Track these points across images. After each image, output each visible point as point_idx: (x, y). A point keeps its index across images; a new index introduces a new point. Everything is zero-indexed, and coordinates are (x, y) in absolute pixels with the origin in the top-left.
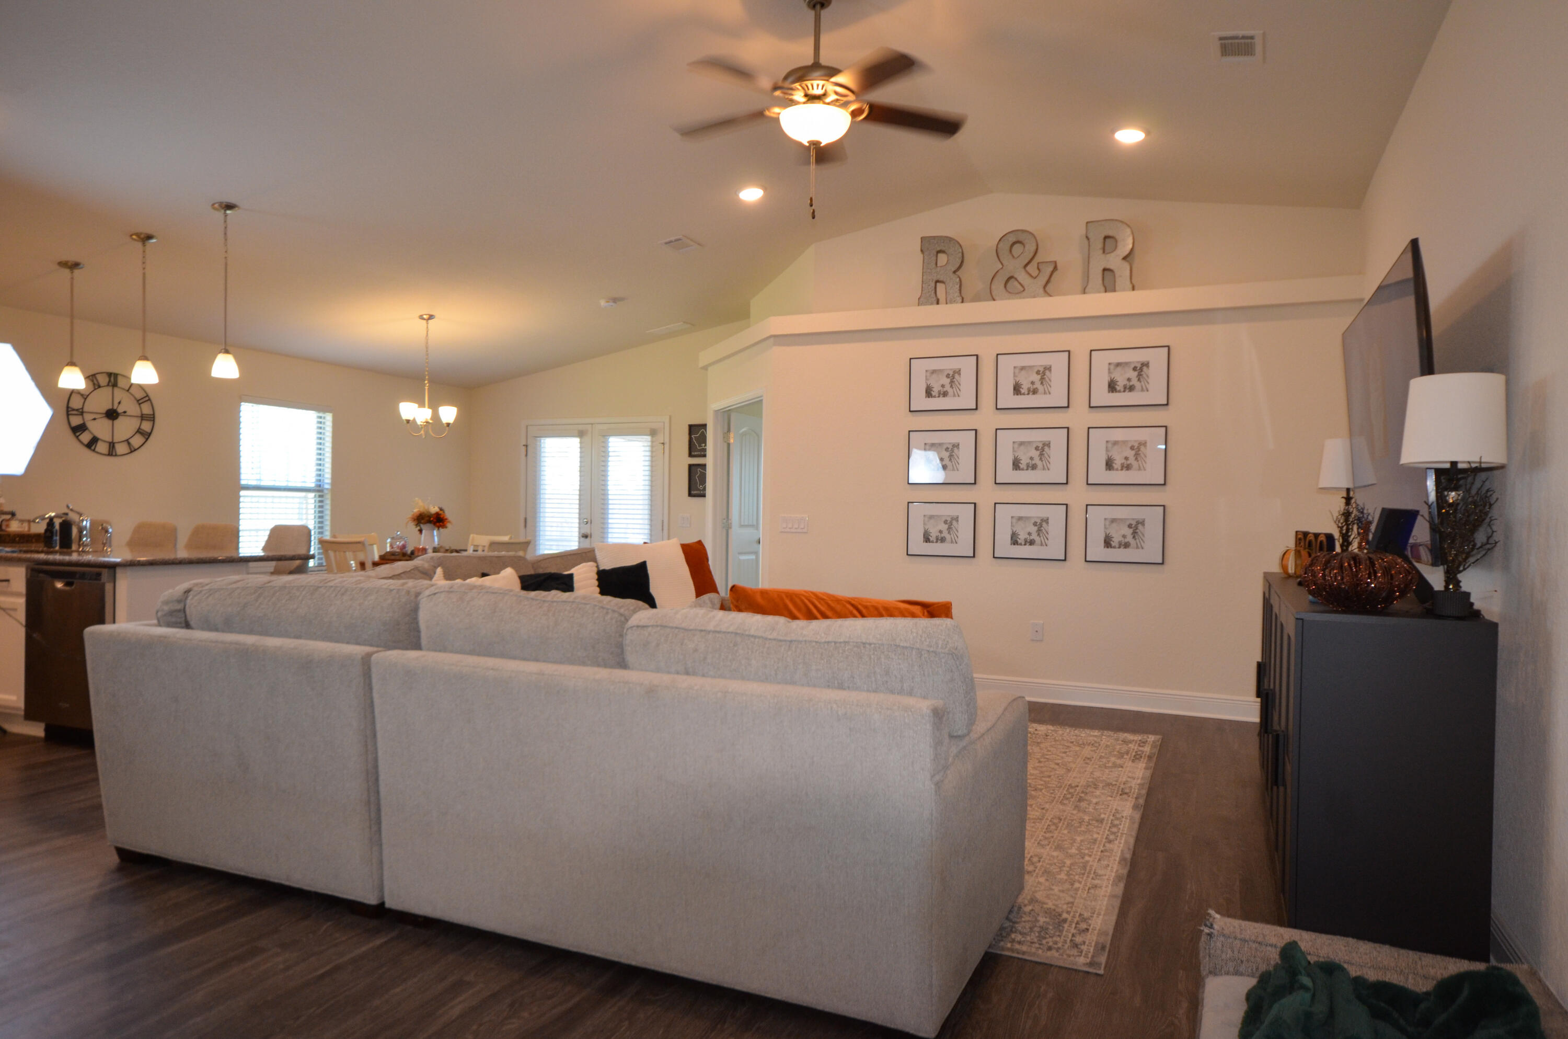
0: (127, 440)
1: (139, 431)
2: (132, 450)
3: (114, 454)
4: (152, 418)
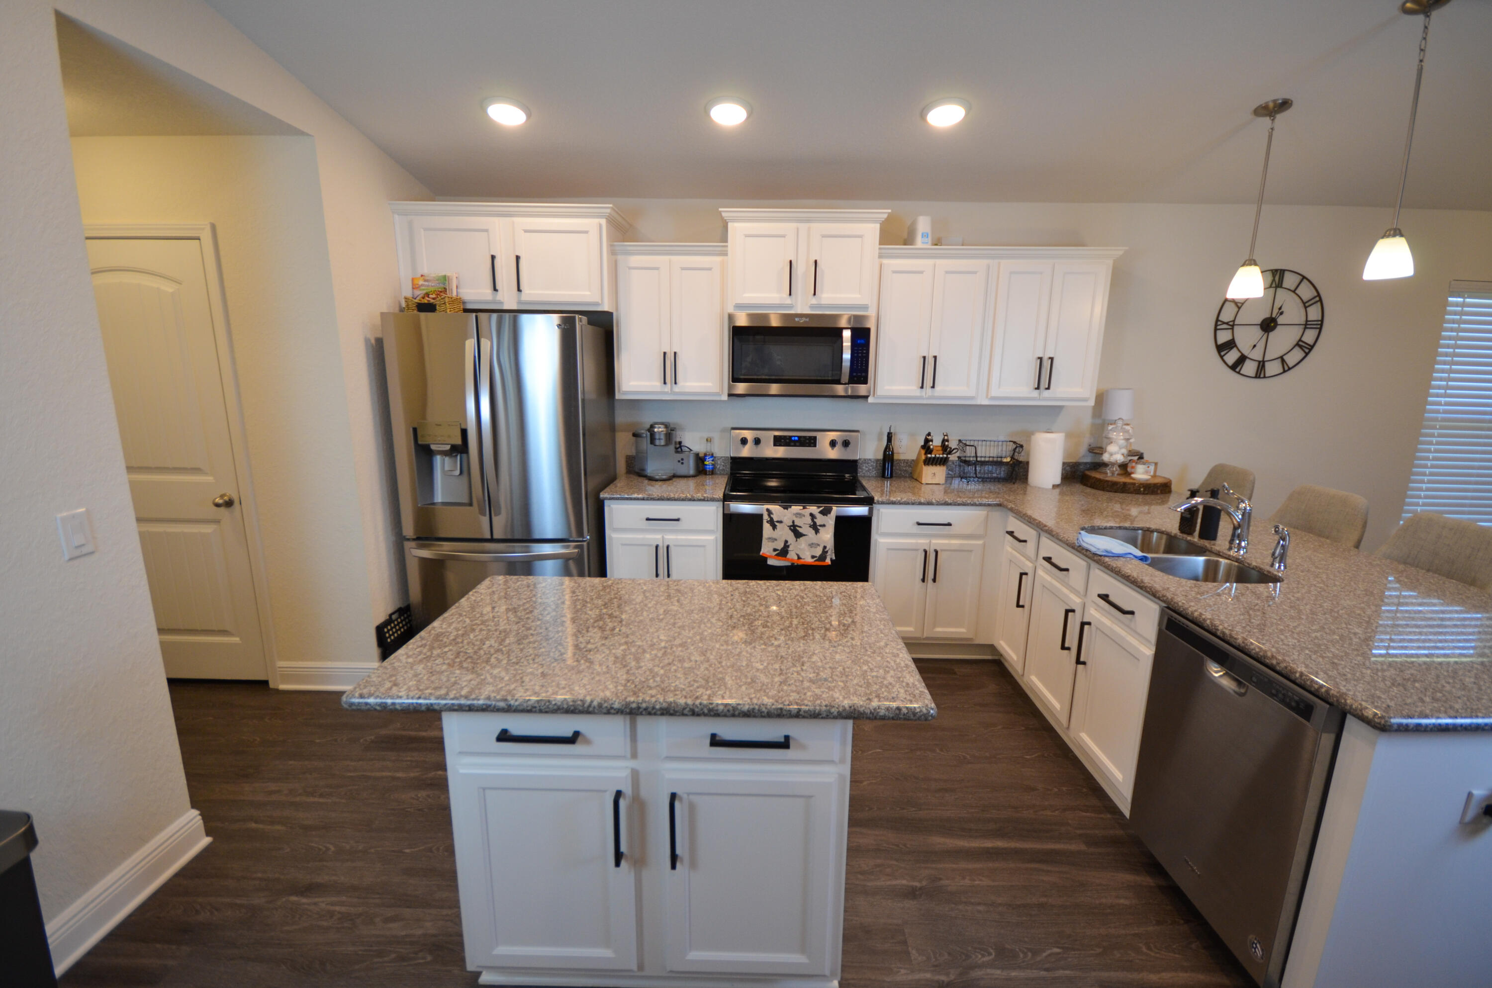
0: (1281, 357)
1: (1300, 344)
2: (1286, 370)
3: (1262, 376)
4: (1319, 325)
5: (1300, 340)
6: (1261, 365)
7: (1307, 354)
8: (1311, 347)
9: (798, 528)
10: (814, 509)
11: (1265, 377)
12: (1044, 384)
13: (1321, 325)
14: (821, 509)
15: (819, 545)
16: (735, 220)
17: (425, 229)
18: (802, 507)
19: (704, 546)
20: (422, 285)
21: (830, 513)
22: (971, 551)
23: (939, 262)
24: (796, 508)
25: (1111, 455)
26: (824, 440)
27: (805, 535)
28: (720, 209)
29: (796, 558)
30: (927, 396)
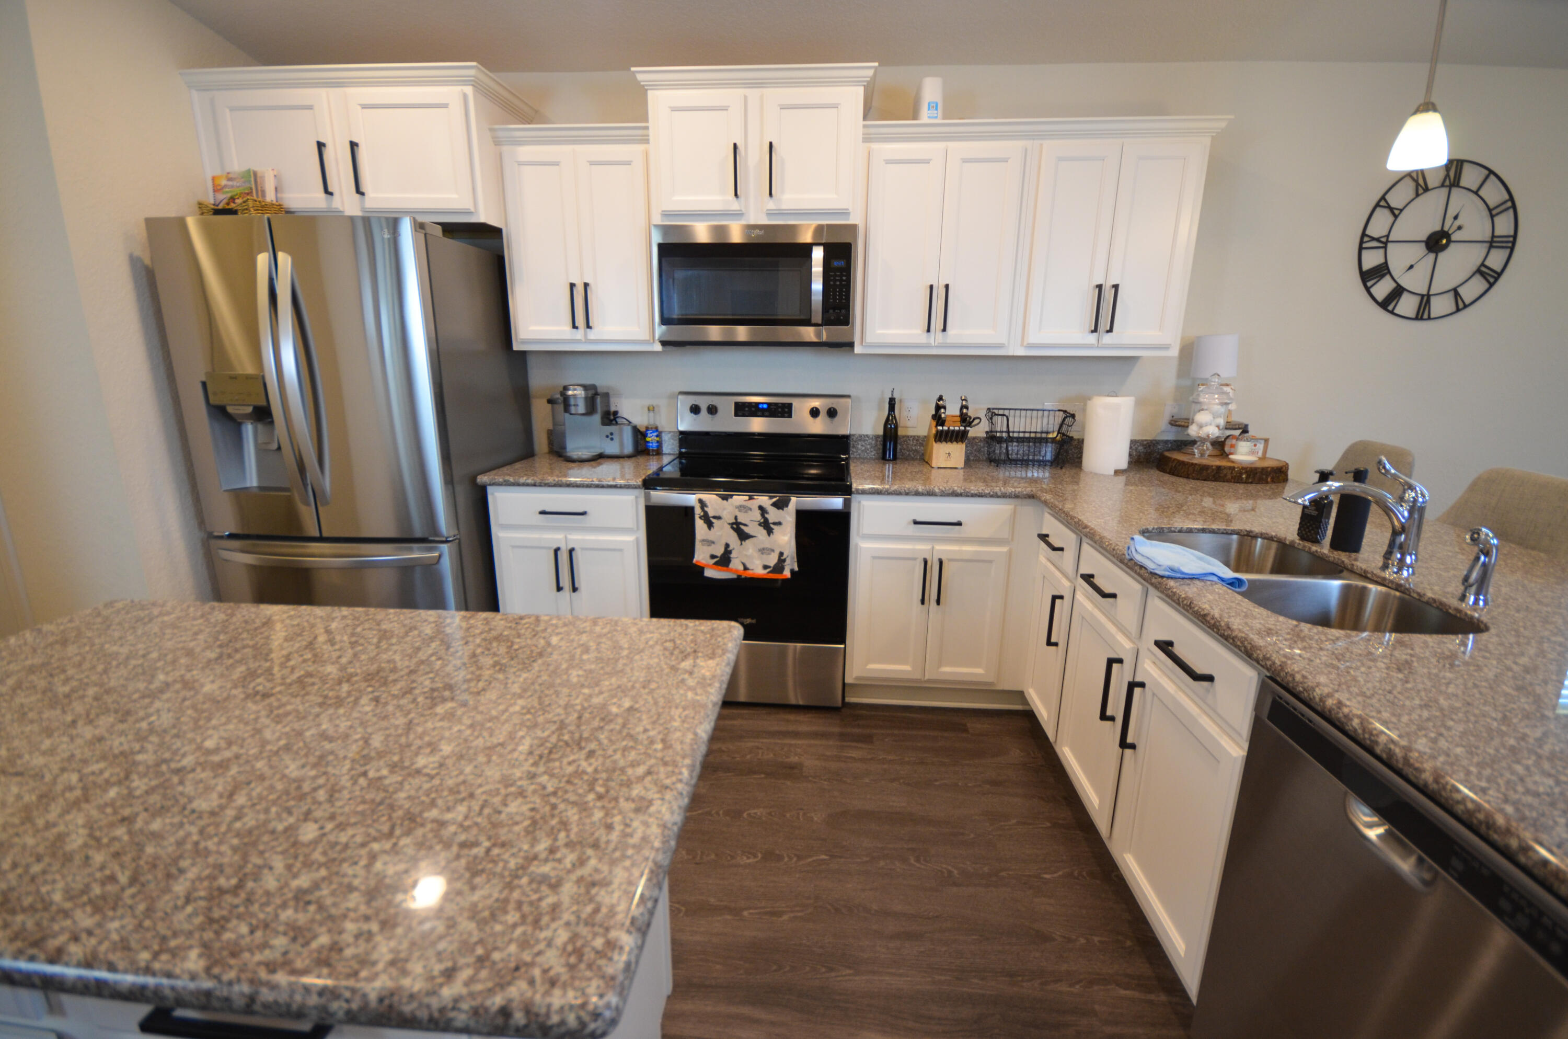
0: (1454, 290)
1: (1482, 270)
2: (1460, 306)
3: (1426, 316)
4: (1510, 243)
5: (1483, 265)
6: (1425, 300)
7: (1491, 285)
8: (1498, 275)
9: (742, 527)
10: (764, 500)
11: (1429, 318)
12: (1104, 323)
13: (1514, 243)
14: (774, 500)
15: (773, 551)
16: (657, 86)
17: (232, 109)
18: (747, 498)
19: (621, 550)
20: (225, 186)
21: (787, 506)
22: (991, 562)
23: (952, 145)
24: (739, 499)
25: (1201, 426)
26: (802, 408)
27: (752, 537)
28: (633, 69)
29: (741, 568)
30: (935, 343)
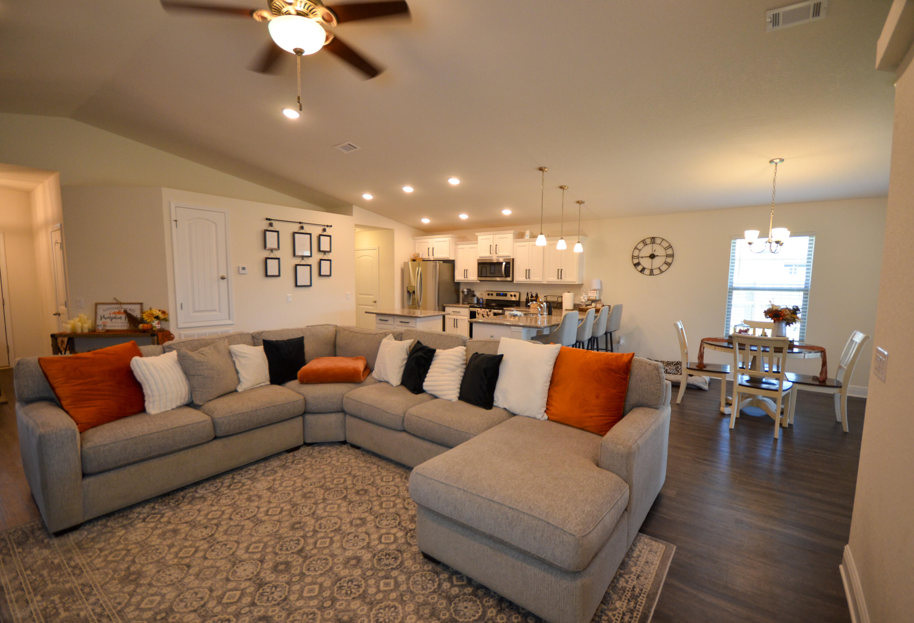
0: (659, 268)
1: (666, 263)
2: (662, 272)
4: (672, 256)
5: (665, 261)
6: (652, 270)
7: (669, 266)
8: (670, 264)
9: (484, 315)
10: (487, 310)
11: (653, 275)
12: (560, 277)
16: (479, 235)
17: (418, 243)
19: (465, 320)
20: (415, 256)
23: (530, 243)
24: (483, 310)
26: (509, 294)
28: (476, 233)
30: (529, 281)
